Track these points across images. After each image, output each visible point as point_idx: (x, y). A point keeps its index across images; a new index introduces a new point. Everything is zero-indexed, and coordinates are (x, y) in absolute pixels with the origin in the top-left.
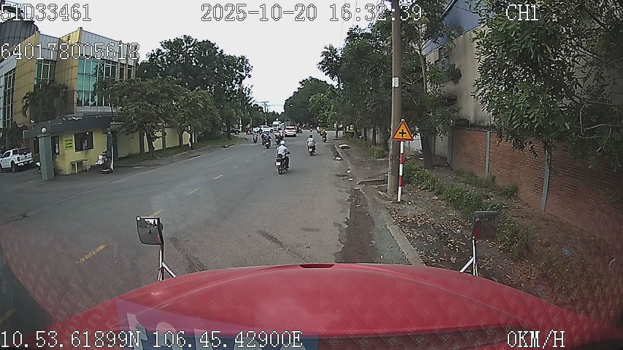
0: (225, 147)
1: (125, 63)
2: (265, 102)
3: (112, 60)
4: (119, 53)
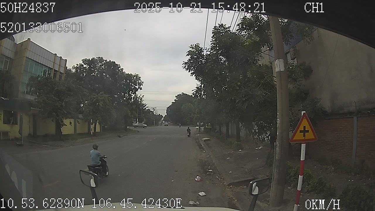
0: (121, 137)
1: (58, 70)
2: (154, 108)
3: (48, 66)
4: (54, 62)
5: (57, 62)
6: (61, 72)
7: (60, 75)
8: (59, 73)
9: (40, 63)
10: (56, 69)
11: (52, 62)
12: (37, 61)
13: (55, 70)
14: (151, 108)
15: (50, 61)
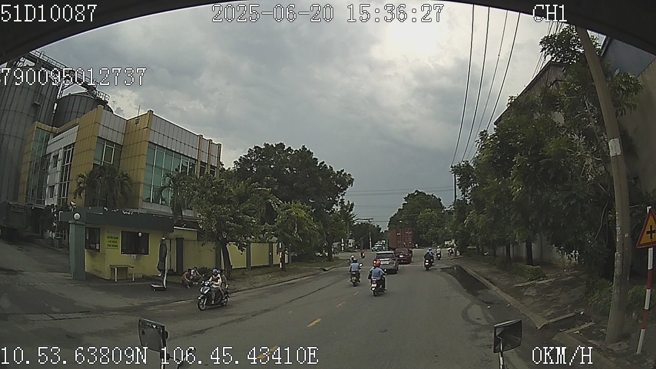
0: (325, 270)
1: (207, 162)
2: (369, 219)
3: (190, 156)
4: (199, 150)
5: (205, 148)
6: (213, 165)
7: (211, 170)
8: (210, 167)
9: (175, 152)
10: (203, 161)
11: (196, 149)
12: (169, 148)
13: (201, 162)
14: (365, 219)
15: (192, 147)
